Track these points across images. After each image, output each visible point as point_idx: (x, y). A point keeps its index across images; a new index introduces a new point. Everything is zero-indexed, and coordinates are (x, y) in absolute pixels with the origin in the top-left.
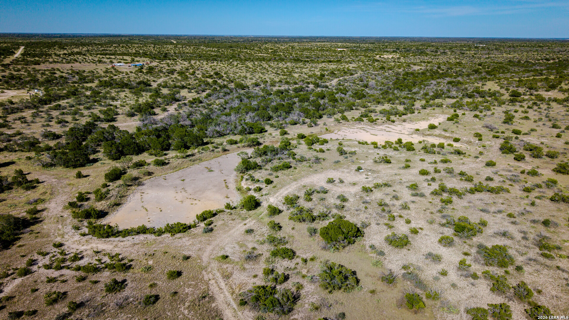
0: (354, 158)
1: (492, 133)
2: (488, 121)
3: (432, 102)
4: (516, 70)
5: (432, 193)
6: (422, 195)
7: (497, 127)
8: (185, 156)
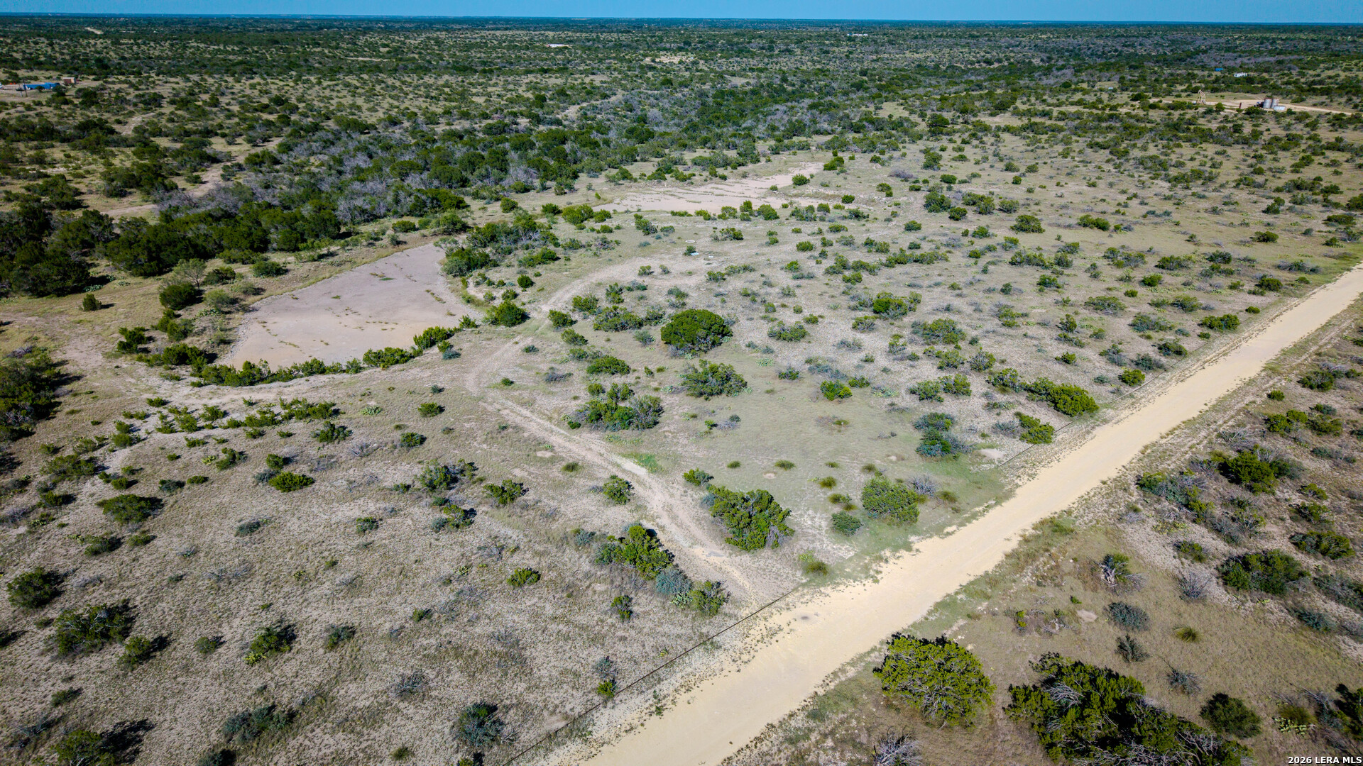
0: (674, 237)
1: (907, 185)
2: (896, 165)
3: (786, 141)
4: (933, 82)
5: (827, 272)
6: (811, 277)
7: (914, 175)
8: (316, 257)
